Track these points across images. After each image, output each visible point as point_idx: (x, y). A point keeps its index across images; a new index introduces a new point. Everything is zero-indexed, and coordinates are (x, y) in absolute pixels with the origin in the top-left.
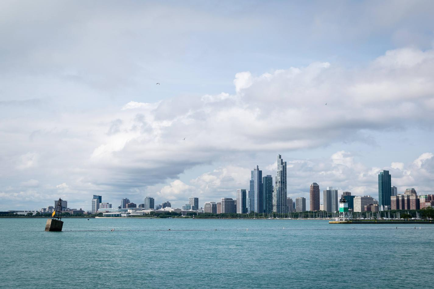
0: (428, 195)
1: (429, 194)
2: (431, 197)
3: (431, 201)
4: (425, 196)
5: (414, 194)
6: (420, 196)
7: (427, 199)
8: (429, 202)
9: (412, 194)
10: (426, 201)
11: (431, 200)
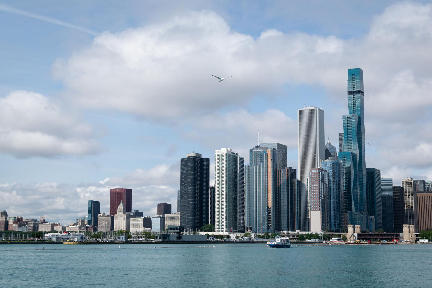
0: (16, 217)
1: (18, 216)
2: (19, 219)
3: (19, 223)
4: (13, 218)
5: (4, 216)
6: (9, 218)
7: (15, 221)
8: (17, 223)
9: (2, 216)
10: (14, 223)
11: (19, 221)
